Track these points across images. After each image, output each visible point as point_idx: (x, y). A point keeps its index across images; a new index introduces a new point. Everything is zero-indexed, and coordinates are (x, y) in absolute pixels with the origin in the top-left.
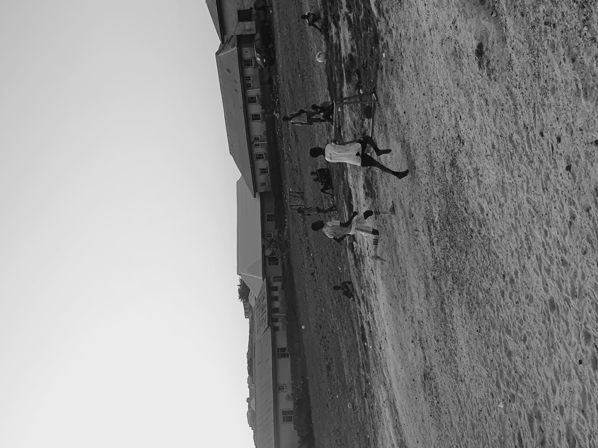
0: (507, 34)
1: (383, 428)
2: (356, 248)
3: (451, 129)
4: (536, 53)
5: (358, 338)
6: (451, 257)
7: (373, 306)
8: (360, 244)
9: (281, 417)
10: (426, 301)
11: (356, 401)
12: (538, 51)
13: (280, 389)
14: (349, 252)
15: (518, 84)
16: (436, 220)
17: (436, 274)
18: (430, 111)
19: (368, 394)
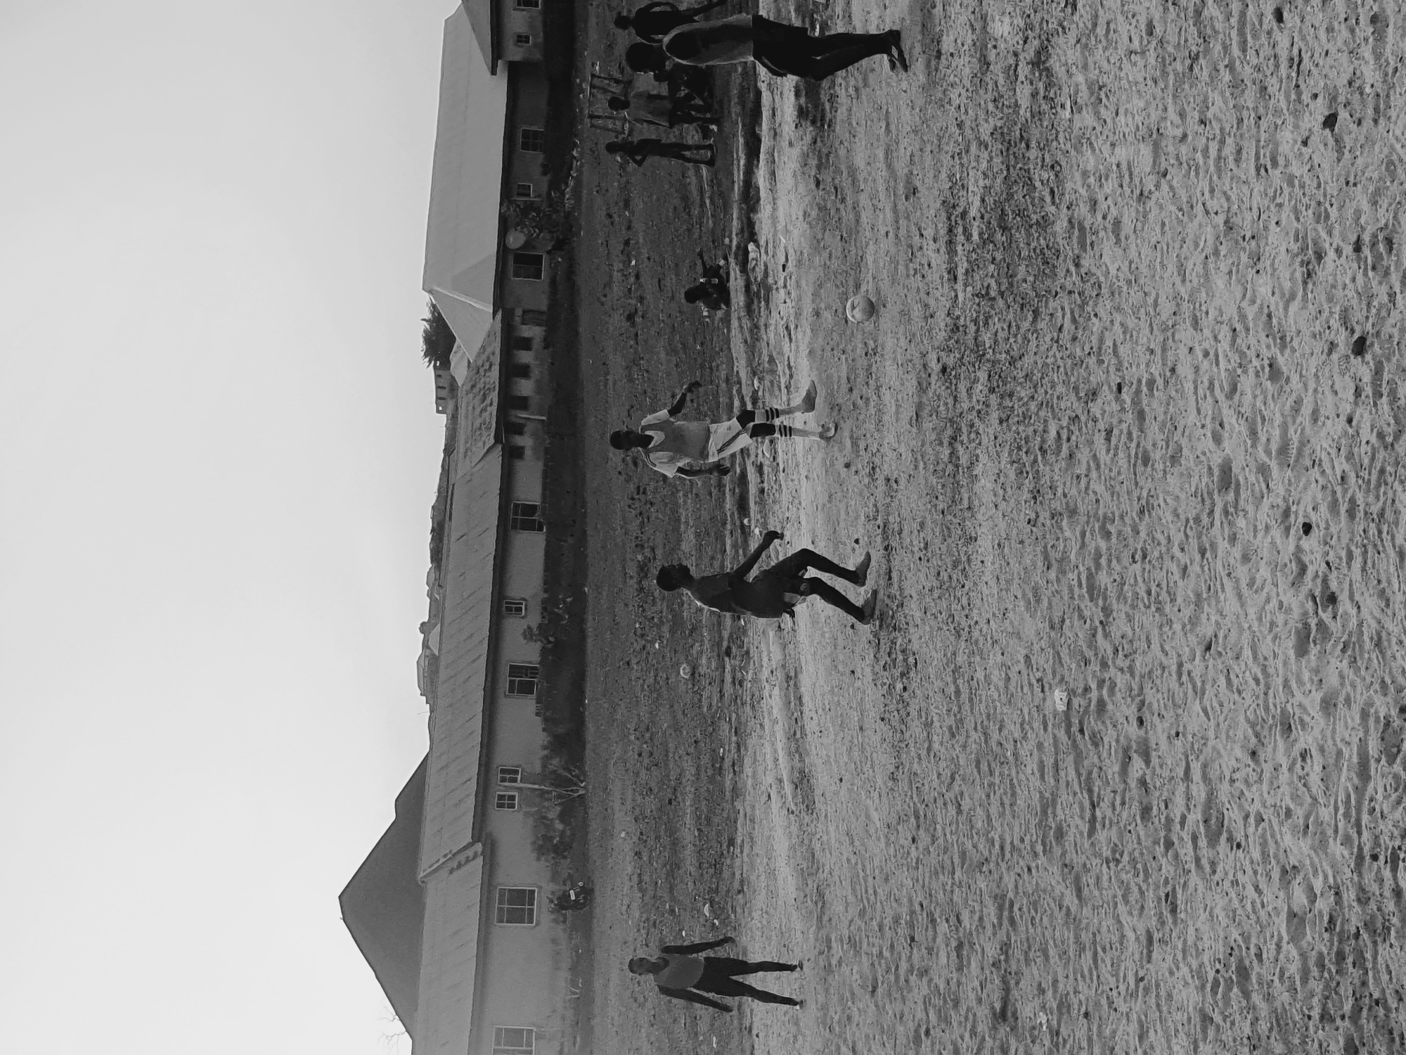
1: (761, 737)
2: (754, 262)
5: (729, 504)
6: (996, 319)
9: (505, 681)
10: (914, 430)
11: (704, 661)
13: (509, 609)
14: (734, 270)
16: (973, 212)
17: (950, 361)
19: (734, 650)
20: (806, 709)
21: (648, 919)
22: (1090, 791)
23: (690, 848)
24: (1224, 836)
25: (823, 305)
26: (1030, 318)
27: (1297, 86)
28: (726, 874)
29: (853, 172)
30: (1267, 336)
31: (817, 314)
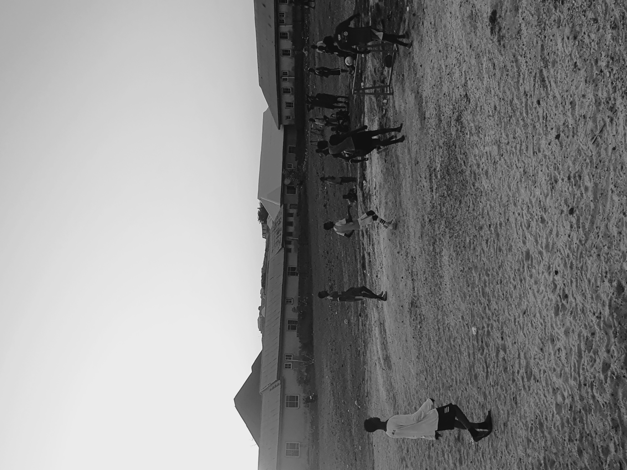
0: (520, 4)
1: (372, 344)
2: (365, 187)
3: (460, 87)
4: (542, 26)
5: (359, 266)
6: (447, 204)
7: (374, 239)
8: (369, 184)
9: (287, 325)
10: (421, 241)
11: (352, 318)
12: (545, 24)
13: (288, 302)
15: (524, 53)
16: (438, 169)
17: (432, 218)
18: (444, 68)
19: (362, 314)
20: (387, 334)
21: (336, 406)
22: (486, 362)
23: (349, 382)
24: (532, 378)
25: (388, 200)
26: (458, 203)
27: (546, 125)
28: (362, 391)
29: (397, 157)
30: (540, 208)
31: (386, 203)
